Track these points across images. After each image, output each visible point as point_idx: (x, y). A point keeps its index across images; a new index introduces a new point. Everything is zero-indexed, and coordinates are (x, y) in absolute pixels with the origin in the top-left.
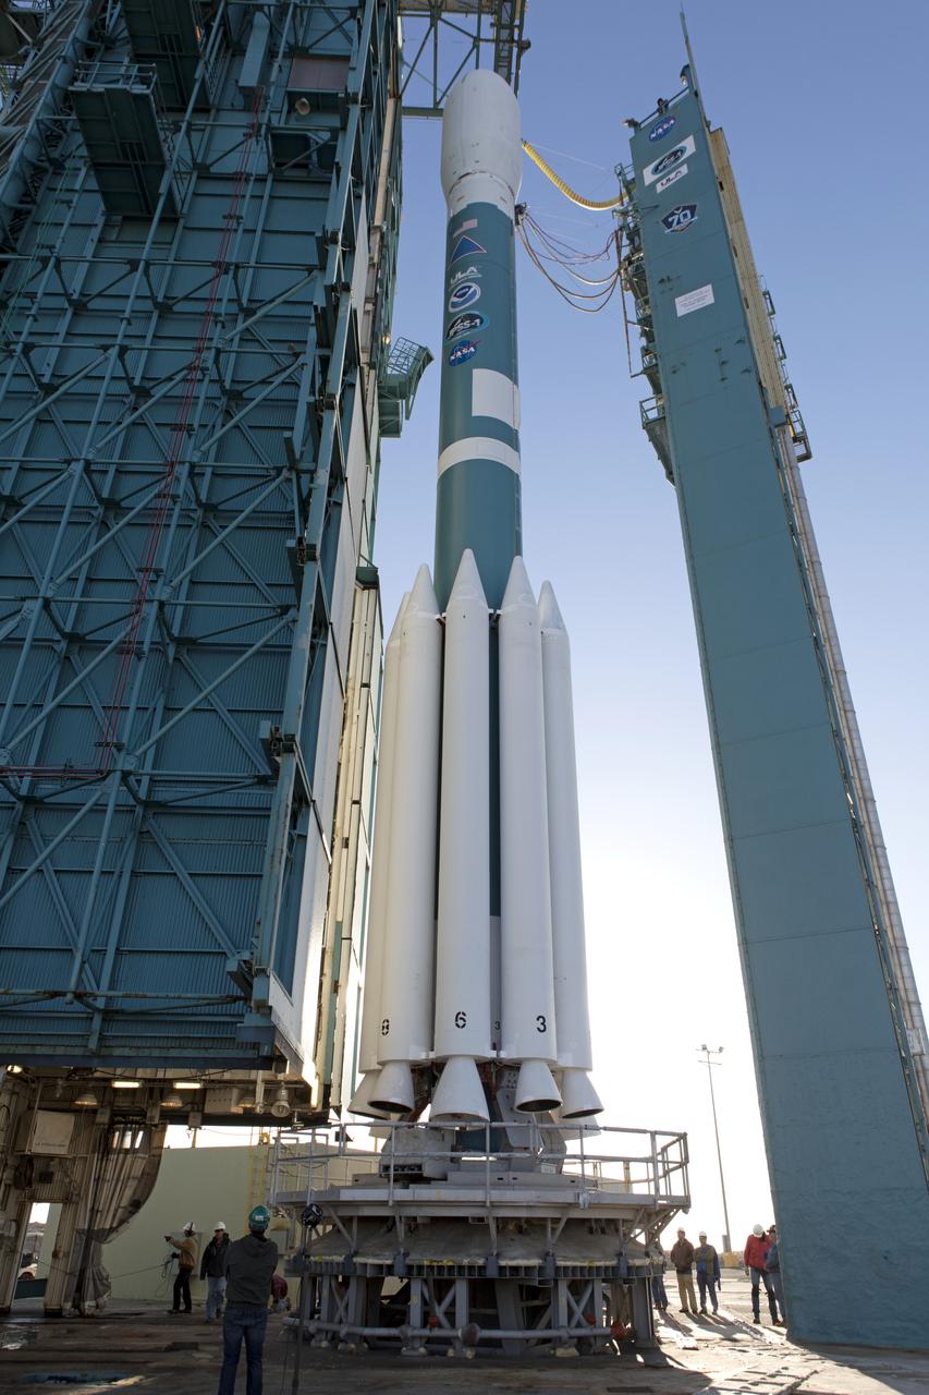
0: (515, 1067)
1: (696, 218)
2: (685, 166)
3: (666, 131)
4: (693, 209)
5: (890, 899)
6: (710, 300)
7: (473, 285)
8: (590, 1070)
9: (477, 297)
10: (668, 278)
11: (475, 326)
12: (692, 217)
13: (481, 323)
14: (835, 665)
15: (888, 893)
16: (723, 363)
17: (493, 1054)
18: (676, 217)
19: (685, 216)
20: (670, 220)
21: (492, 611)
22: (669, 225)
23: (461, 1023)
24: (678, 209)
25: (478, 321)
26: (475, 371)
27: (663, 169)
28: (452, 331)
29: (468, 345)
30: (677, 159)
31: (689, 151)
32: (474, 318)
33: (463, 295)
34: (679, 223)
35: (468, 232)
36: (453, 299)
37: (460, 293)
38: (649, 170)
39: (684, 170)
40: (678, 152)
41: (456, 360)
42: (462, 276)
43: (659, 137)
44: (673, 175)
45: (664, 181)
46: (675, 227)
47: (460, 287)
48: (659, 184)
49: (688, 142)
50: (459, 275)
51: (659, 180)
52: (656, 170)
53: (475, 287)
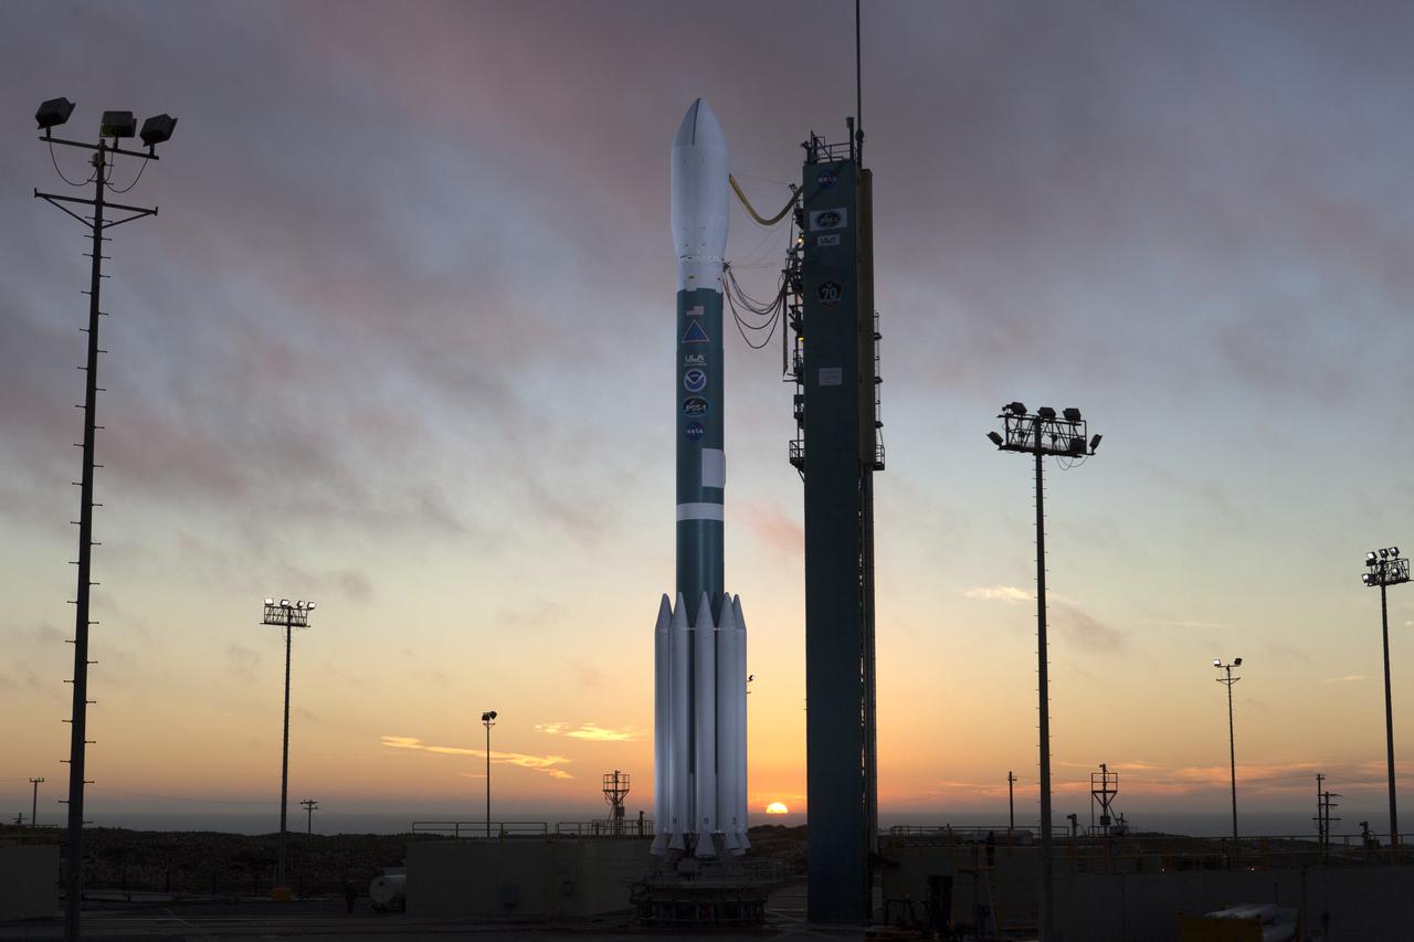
1: (839, 299)
2: (837, 237)
4: (839, 289)
6: (839, 381)
7: (701, 372)
9: (704, 385)
11: (703, 411)
12: (837, 297)
17: (716, 832)
18: (827, 289)
19: (833, 291)
20: (823, 288)
21: (716, 629)
23: (707, 821)
24: (829, 283)
25: (705, 406)
26: (704, 451)
27: (824, 224)
28: (687, 407)
29: (698, 426)
30: (835, 223)
31: (843, 223)
32: (703, 403)
33: (695, 379)
34: (828, 297)
35: (697, 317)
36: (687, 377)
37: (693, 376)
38: (814, 215)
39: (837, 240)
40: (835, 216)
41: (691, 435)
42: (694, 360)
43: (824, 186)
44: (829, 237)
45: (823, 238)
46: (825, 300)
47: (693, 370)
48: (819, 238)
49: (843, 212)
50: (692, 358)
51: (821, 233)
52: (819, 220)
53: (703, 376)
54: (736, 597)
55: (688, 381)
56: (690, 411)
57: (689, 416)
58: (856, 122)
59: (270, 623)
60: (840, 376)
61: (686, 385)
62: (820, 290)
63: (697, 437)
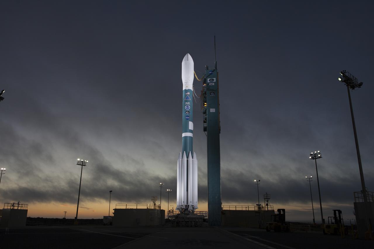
2: (214, 83)
4: (214, 93)
11: (189, 114)
22: (211, 94)
26: (189, 122)
27: (210, 81)
28: (186, 113)
29: (188, 117)
30: (213, 81)
31: (215, 81)
32: (189, 112)
33: (188, 107)
35: (188, 95)
36: (186, 107)
38: (208, 79)
39: (214, 84)
40: (213, 80)
41: (187, 118)
43: (211, 74)
44: (212, 84)
47: (187, 105)
49: (215, 79)
50: (187, 103)
51: (210, 83)
52: (209, 80)
53: (189, 106)
55: (186, 108)
59: (78, 164)
60: (215, 110)
62: (210, 93)
63: (188, 119)
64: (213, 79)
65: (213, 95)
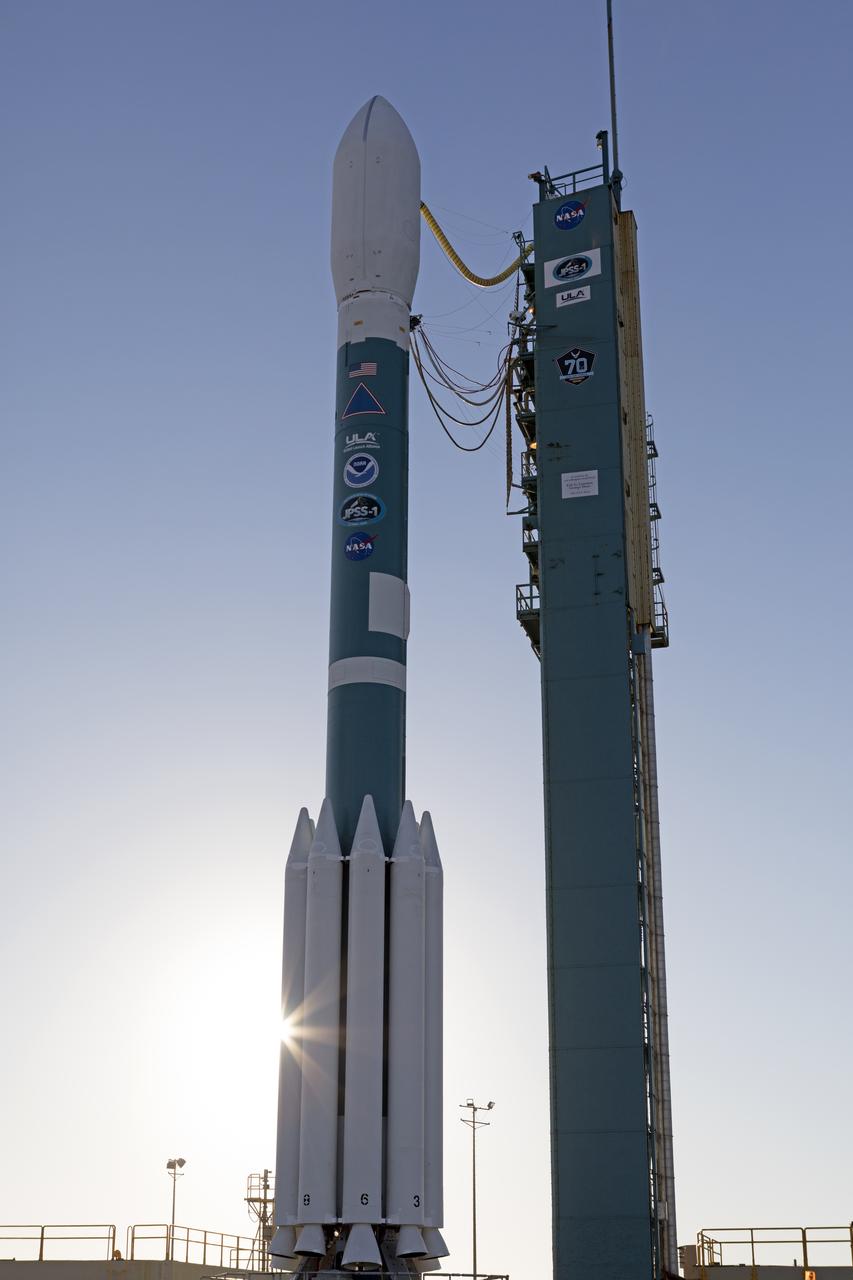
0: (397, 1228)
1: (591, 373)
2: (587, 290)
3: (574, 222)
4: (590, 357)
5: (666, 1098)
6: (594, 491)
7: (371, 458)
8: (442, 1227)
9: (375, 476)
10: (558, 444)
11: (371, 516)
12: (588, 371)
13: (379, 511)
14: (654, 891)
15: (665, 1093)
16: (599, 575)
17: (383, 1221)
18: (572, 362)
19: (582, 364)
20: (567, 363)
21: (387, 859)
22: (565, 369)
23: (365, 1201)
24: (575, 351)
25: (375, 509)
26: (373, 578)
27: (564, 277)
28: (348, 512)
29: (365, 538)
30: (582, 272)
31: (595, 270)
32: (370, 503)
33: (360, 469)
34: (575, 372)
35: (366, 376)
36: (349, 468)
37: (356, 464)
38: (550, 266)
39: (586, 293)
40: (582, 262)
41: (353, 554)
42: (361, 441)
44: (574, 292)
45: (565, 294)
46: (570, 376)
47: (356, 456)
48: (559, 296)
49: (594, 255)
50: (355, 437)
51: (560, 289)
52: (558, 272)
53: (373, 462)
54: (427, 816)
55: (350, 475)
56: (352, 516)
57: (350, 524)
58: (610, 137)
60: (596, 481)
61: (346, 479)
62: (561, 361)
63: (362, 557)
64: (580, 261)
65: (582, 372)
